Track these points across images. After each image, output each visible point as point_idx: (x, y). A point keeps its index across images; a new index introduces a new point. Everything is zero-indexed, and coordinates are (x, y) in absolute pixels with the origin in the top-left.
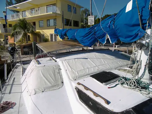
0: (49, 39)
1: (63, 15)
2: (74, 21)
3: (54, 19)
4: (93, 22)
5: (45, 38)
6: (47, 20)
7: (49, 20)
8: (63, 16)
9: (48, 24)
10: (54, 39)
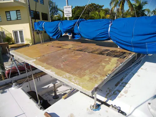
0: (12, 38)
1: (29, 5)
2: (42, 13)
3: (16, 11)
4: (70, 13)
5: (6, 37)
6: (6, 12)
7: (9, 12)
8: (30, 7)
9: (8, 17)
10: (19, 37)
